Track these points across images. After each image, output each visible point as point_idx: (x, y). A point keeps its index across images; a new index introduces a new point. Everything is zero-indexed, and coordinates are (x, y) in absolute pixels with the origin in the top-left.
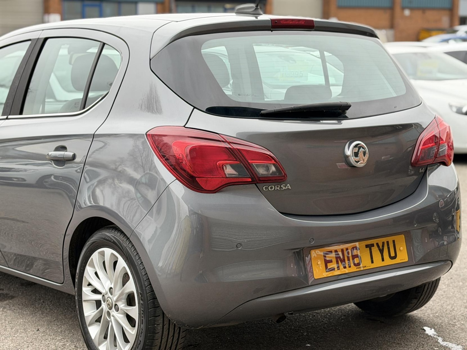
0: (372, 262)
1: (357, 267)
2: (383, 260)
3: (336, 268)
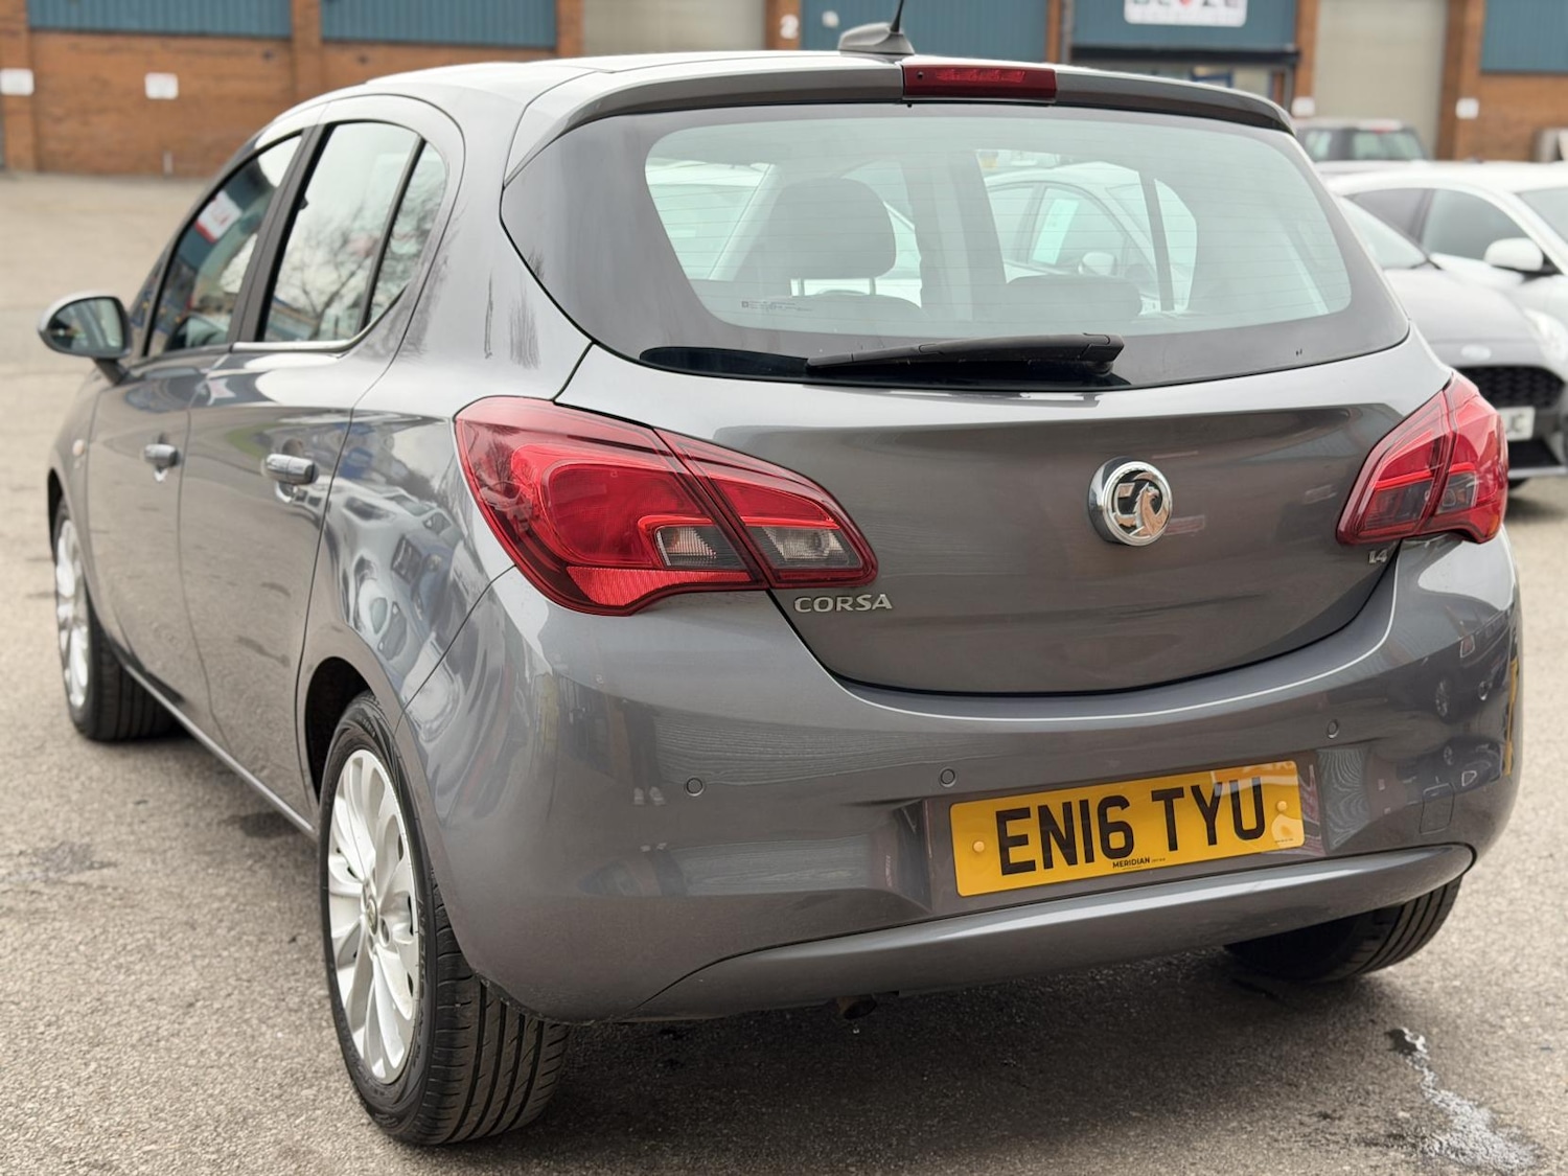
0: (1173, 846)
1: (1116, 861)
2: (1212, 840)
3: (1039, 864)
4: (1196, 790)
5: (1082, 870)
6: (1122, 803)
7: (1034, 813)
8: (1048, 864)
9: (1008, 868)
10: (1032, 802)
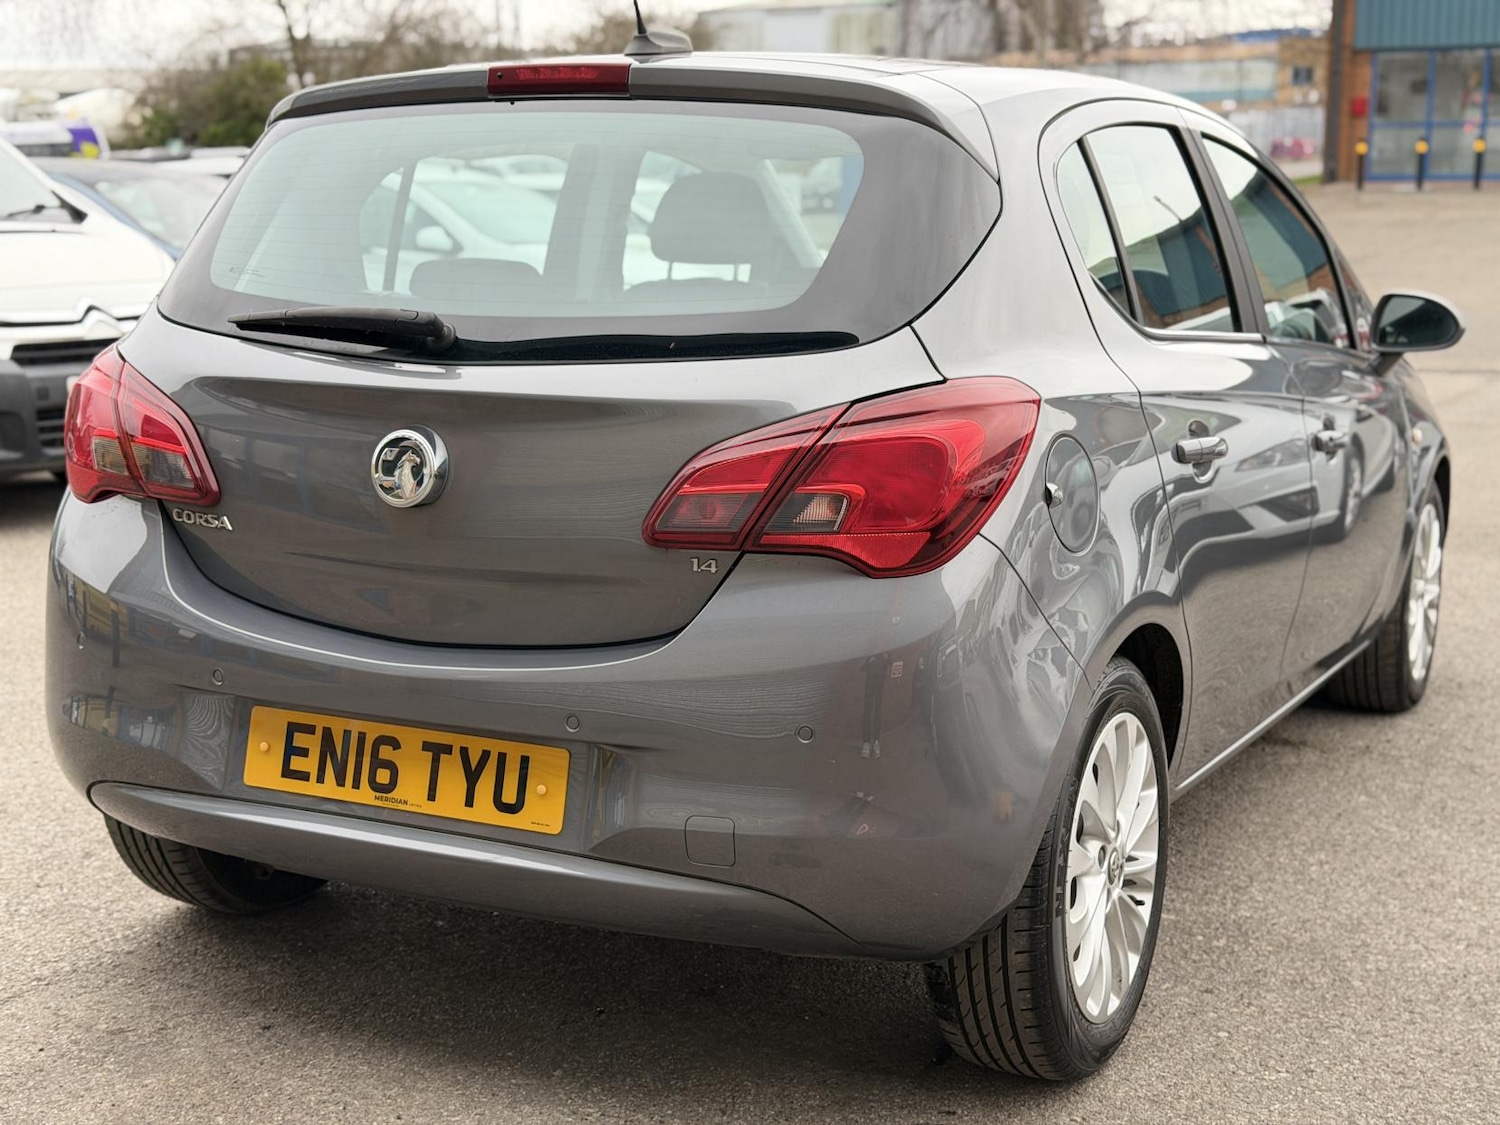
0: (432, 797)
1: (378, 794)
2: (469, 802)
3: (314, 776)
4: (464, 751)
5: (347, 793)
6: (395, 744)
7: (319, 732)
8: (320, 779)
9: (287, 772)
10: (320, 722)
